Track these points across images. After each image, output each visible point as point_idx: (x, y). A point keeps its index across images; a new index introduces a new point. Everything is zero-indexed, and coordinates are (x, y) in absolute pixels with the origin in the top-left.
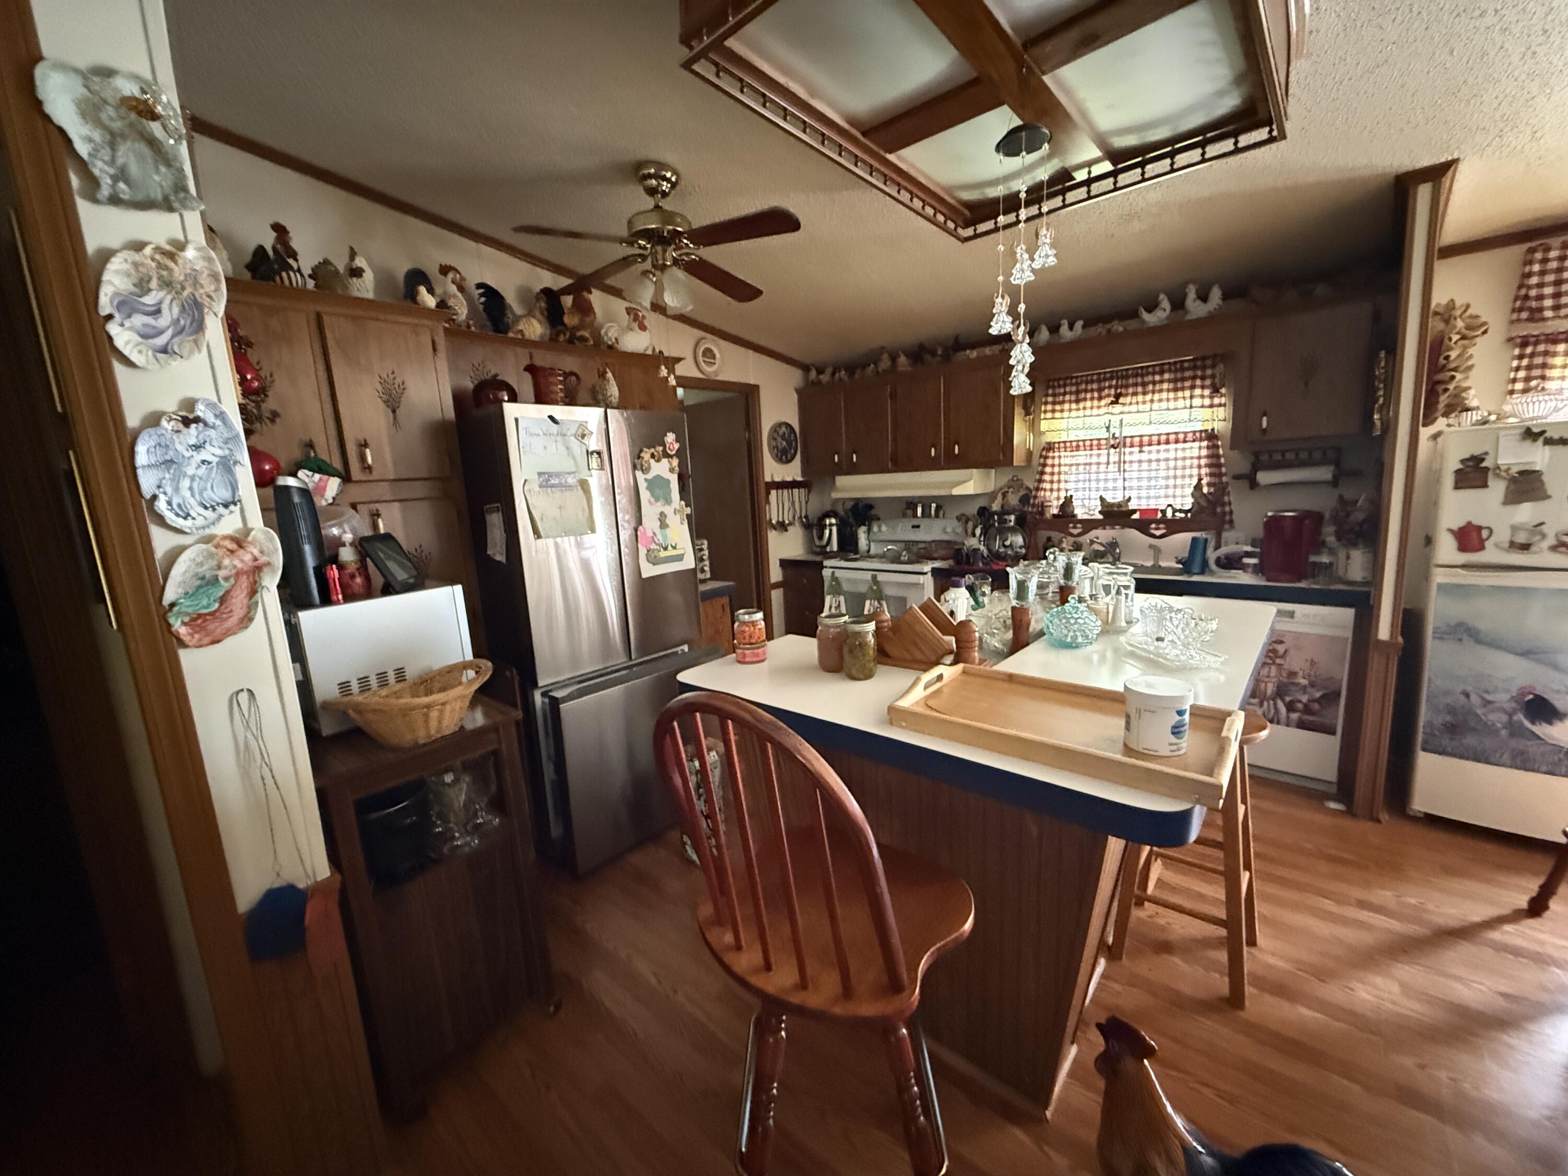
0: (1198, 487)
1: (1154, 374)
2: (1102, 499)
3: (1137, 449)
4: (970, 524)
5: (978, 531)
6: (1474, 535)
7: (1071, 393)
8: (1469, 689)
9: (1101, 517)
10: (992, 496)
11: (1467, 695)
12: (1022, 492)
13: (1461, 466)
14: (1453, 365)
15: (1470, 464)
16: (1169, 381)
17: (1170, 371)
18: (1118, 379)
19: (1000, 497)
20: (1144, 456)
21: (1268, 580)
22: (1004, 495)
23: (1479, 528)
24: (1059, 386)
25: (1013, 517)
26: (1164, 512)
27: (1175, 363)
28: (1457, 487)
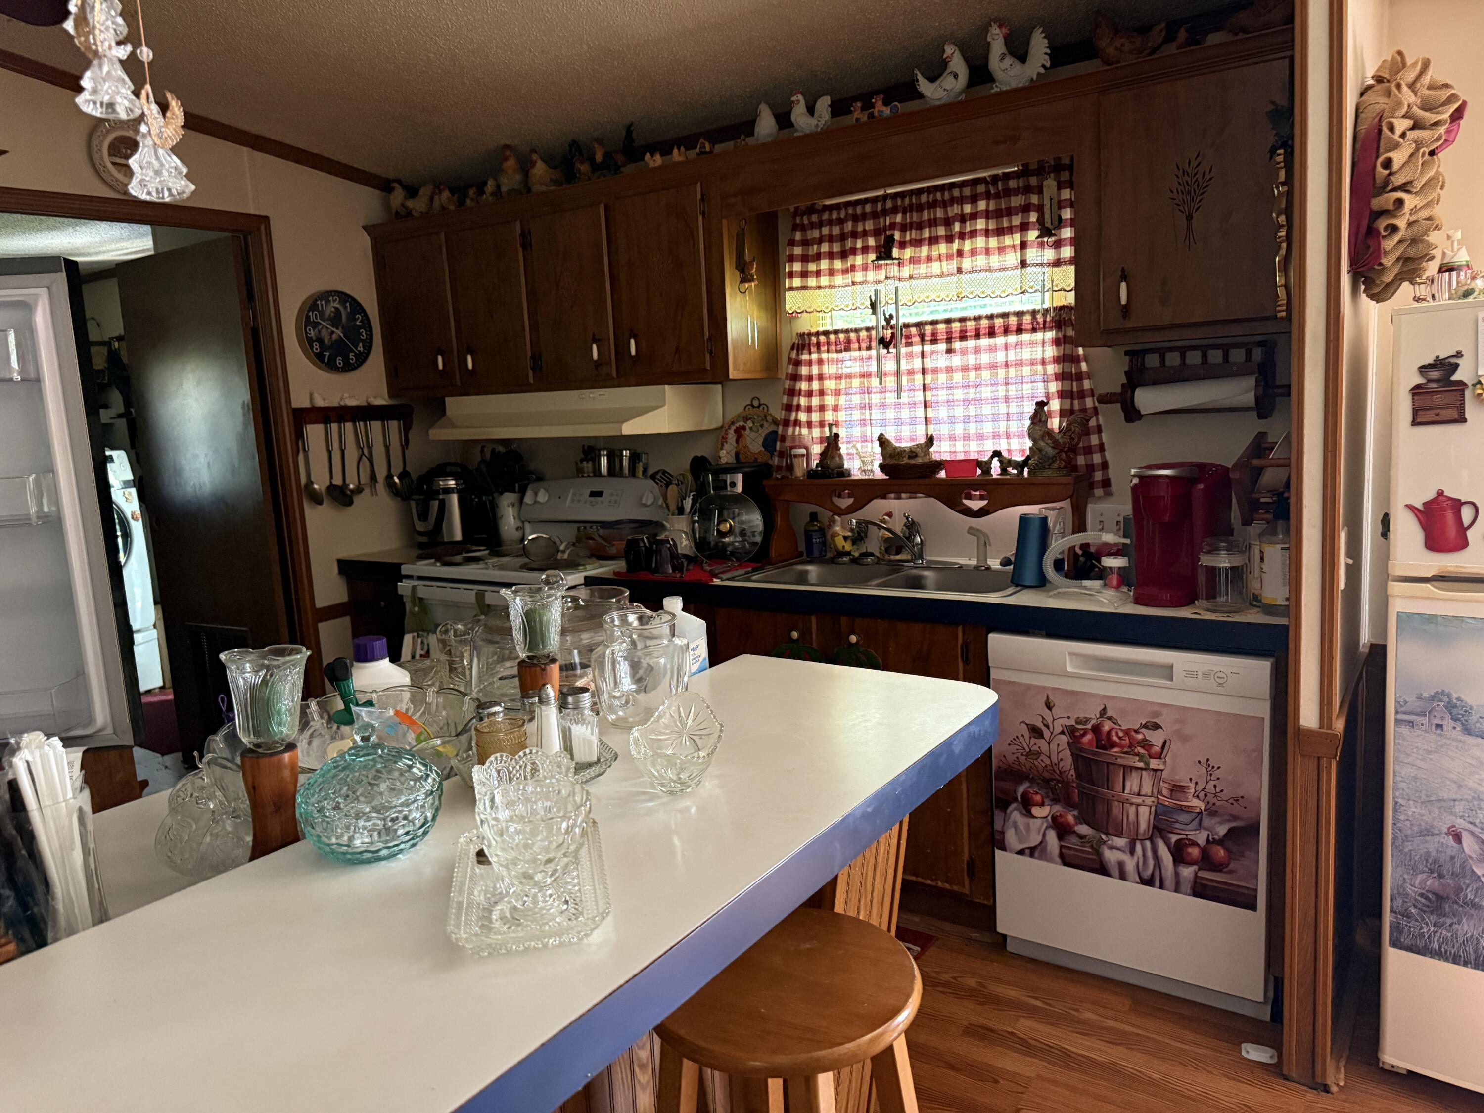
0: (1039, 415)
1: (961, 201)
2: (883, 441)
3: (942, 347)
4: (673, 490)
5: (688, 503)
6: (1450, 516)
7: (831, 239)
8: (1460, 823)
9: (879, 475)
10: (720, 433)
11: (1458, 838)
12: (769, 428)
13: (1420, 380)
14: (1398, 180)
15: (1435, 375)
16: (987, 215)
17: (988, 196)
18: (904, 213)
19: (732, 436)
20: (956, 360)
21: (1137, 601)
22: (739, 432)
23: (1457, 505)
24: (812, 226)
25: (739, 478)
26: (985, 466)
27: (995, 179)
28: (1415, 423)
